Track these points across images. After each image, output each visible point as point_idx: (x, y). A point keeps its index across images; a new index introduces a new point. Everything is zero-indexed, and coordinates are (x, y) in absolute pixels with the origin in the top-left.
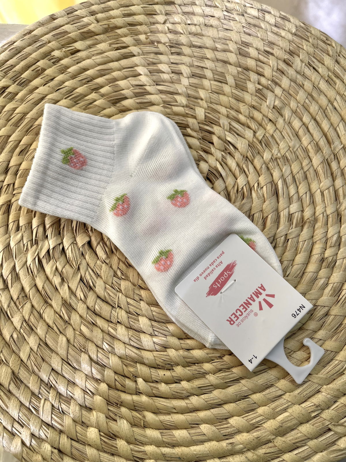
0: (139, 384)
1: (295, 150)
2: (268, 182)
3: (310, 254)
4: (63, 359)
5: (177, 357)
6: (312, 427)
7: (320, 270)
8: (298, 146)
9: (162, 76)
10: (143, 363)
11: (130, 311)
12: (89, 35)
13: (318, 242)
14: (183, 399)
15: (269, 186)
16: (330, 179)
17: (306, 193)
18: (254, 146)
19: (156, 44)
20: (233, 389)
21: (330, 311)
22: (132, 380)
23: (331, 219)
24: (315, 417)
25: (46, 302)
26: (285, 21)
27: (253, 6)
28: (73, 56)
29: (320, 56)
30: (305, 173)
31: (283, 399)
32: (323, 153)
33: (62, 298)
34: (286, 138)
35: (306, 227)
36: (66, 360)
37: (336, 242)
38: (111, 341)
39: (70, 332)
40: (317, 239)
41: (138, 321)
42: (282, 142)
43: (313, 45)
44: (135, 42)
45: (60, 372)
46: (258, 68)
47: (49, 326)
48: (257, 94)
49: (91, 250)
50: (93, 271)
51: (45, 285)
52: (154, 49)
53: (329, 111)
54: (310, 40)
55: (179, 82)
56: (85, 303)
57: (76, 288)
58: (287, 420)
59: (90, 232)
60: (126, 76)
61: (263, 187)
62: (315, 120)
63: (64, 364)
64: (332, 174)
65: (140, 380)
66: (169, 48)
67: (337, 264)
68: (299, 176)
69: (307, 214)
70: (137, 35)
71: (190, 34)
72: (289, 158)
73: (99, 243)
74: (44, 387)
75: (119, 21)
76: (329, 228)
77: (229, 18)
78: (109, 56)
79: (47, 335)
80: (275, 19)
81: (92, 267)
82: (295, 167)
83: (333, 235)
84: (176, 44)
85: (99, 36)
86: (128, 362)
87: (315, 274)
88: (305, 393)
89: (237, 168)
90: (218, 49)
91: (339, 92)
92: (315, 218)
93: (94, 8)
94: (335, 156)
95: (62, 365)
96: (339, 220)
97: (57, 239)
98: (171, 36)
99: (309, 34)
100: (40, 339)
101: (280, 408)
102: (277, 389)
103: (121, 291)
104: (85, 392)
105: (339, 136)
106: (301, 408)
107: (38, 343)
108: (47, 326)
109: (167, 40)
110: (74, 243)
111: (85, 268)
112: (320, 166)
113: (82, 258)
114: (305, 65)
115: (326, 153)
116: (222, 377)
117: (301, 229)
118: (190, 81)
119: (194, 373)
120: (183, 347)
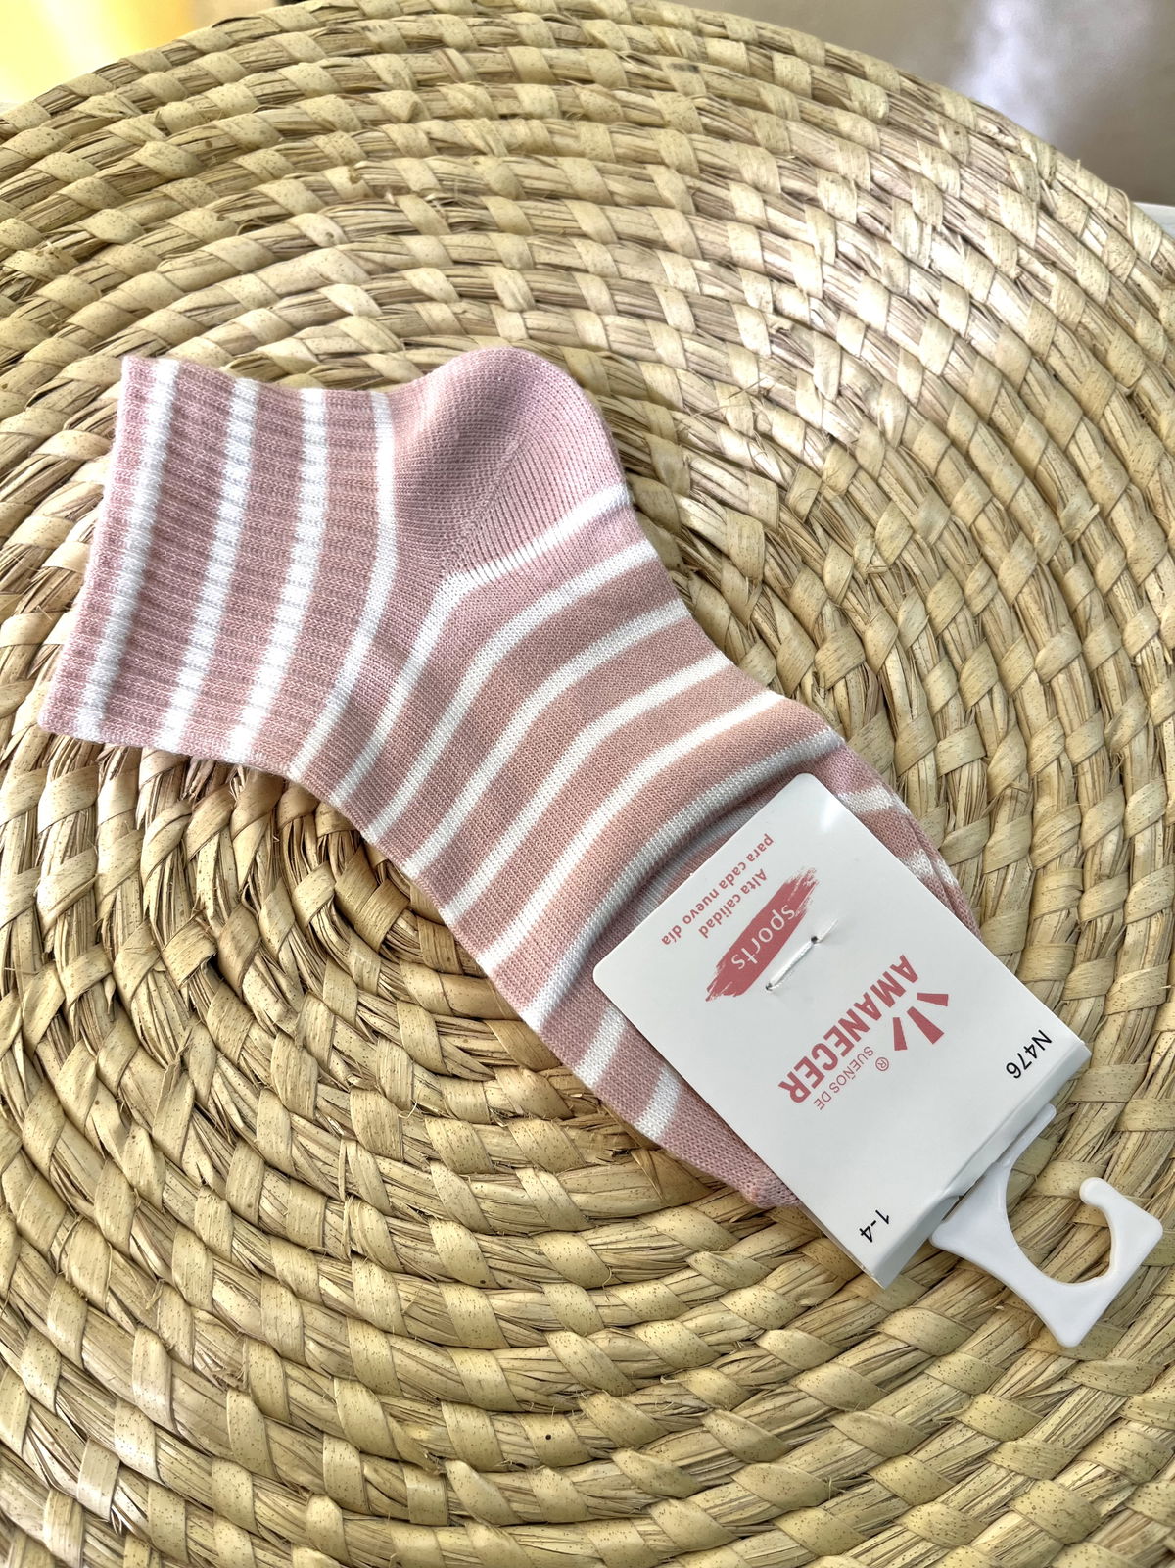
0: (456, 1484)
1: (933, 538)
2: (850, 665)
3: (1030, 913)
4: (155, 1424)
5: (589, 1364)
6: (1105, 1552)
7: (1072, 969)
8: (941, 523)
9: (423, 313)
10: (463, 1402)
11: (393, 1208)
12: (140, 182)
13: (1052, 867)
14: (628, 1519)
15: (855, 679)
16: (1068, 632)
17: (990, 692)
18: (784, 538)
19: (389, 197)
20: (809, 1458)
21: (1126, 1118)
22: (430, 1475)
23: (1088, 777)
24: (1113, 1515)
25: (71, 1208)
26: (847, 76)
27: (729, 33)
28: (87, 265)
29: (984, 193)
30: (977, 618)
31: (993, 1468)
32: (1031, 541)
33: (131, 1187)
34: (895, 497)
35: (1003, 815)
36: (169, 1427)
37: (1115, 863)
38: (336, 1330)
39: (172, 1319)
40: (1048, 858)
41: (430, 1240)
42: (885, 516)
43: (954, 157)
44: (310, 195)
45: (151, 1474)
46: (770, 257)
47: (90, 1304)
48: (777, 350)
49: (223, 991)
50: (238, 1068)
51: (60, 1145)
52: (383, 217)
53: (1037, 389)
54: (944, 139)
55: (488, 328)
56: (220, 1194)
57: (180, 1142)
58: (1015, 1541)
59: (211, 923)
60: (290, 324)
61: (832, 688)
62: (991, 424)
63: (162, 1445)
64: (1073, 613)
65: (458, 1470)
66: (442, 209)
67: (1129, 939)
68: (959, 633)
69: (1005, 764)
70: (316, 170)
71: (512, 149)
72: (916, 571)
73: (249, 962)
74: (100, 1535)
75: (246, 125)
76: (1084, 810)
77: (645, 83)
78: (222, 254)
79: (85, 1342)
80: (812, 72)
81: (234, 1056)
82: (942, 601)
83: (1104, 837)
84: (465, 192)
85: (177, 185)
86: (407, 1405)
87: (1057, 985)
88: (1068, 1436)
89: (734, 628)
90: (618, 199)
91: (1062, 318)
92: (1031, 780)
93: (149, 82)
94: (1076, 545)
95: (157, 1446)
96: (1117, 780)
97: (90, 963)
98: (442, 164)
99: (936, 119)
100: (61, 1356)
101: (985, 1503)
102: (970, 1433)
103: (351, 1135)
104: (257, 1541)
105: (1079, 475)
106: (1059, 1492)
107: (56, 1374)
108: (82, 1305)
109: (429, 181)
110: (157, 967)
111: (208, 1063)
112: (1026, 590)
113: (193, 1023)
114: (934, 229)
115: (1041, 540)
116: (764, 1417)
117: (986, 827)
118: (530, 323)
119: (657, 1416)
120: (607, 1320)
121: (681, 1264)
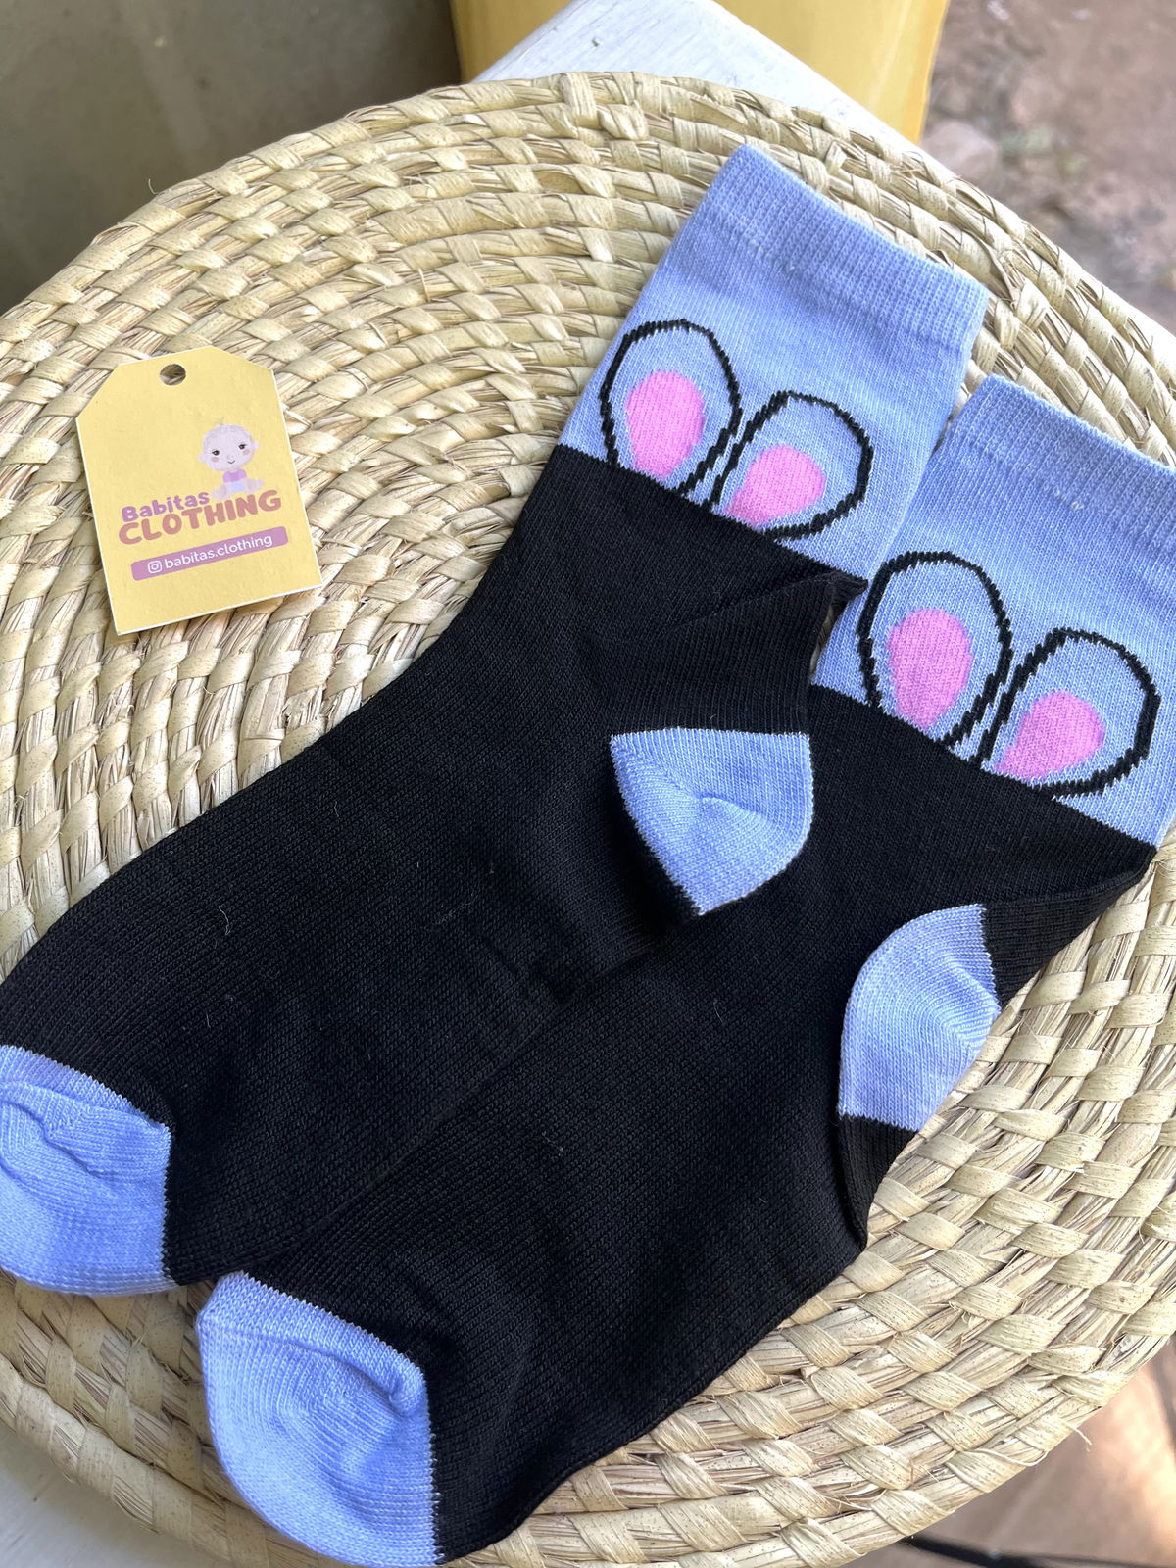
119: (112, 696)
120: (182, 682)
121: (198, 739)
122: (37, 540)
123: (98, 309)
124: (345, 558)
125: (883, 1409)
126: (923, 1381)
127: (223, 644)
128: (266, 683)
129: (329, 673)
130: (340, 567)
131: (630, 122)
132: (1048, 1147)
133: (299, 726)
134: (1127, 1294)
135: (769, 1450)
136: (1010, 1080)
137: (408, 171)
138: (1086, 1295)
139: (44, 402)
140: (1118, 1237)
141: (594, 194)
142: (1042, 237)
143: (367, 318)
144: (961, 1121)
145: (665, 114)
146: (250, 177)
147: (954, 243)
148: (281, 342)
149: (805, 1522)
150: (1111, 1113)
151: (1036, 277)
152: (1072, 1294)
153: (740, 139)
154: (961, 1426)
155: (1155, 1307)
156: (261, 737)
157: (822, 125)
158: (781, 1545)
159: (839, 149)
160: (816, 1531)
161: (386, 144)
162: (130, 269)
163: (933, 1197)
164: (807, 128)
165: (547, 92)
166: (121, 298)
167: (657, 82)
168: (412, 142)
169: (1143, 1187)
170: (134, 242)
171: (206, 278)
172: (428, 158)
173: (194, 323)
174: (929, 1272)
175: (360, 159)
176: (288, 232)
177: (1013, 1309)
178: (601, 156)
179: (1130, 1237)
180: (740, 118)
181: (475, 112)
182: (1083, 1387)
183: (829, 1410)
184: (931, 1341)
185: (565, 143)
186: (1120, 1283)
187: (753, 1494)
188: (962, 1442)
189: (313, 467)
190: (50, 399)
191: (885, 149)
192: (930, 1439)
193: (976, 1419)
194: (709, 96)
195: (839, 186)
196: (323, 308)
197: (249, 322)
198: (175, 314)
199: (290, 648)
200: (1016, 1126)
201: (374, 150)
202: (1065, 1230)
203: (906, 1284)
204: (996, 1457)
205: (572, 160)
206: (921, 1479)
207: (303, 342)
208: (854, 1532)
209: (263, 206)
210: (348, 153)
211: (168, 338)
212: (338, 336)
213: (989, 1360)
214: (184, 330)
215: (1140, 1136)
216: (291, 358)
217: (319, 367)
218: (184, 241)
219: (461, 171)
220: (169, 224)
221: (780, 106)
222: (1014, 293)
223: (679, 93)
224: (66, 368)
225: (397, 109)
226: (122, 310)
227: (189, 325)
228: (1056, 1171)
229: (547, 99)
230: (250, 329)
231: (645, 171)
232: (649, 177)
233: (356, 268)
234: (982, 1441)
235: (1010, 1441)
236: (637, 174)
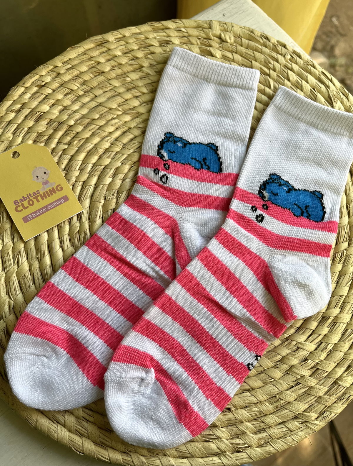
122: (40, 135)
123: (66, 70)
124: (129, 153)
125: (253, 423)
126: (266, 417)
127: (90, 173)
128: (101, 186)
129: (119, 186)
130: (127, 155)
131: (229, 38)
132: (311, 354)
133: (109, 200)
134: (328, 400)
135: (218, 430)
136: (302, 333)
137: (162, 42)
138: (316, 398)
139: (47, 94)
140: (328, 383)
141: (216, 57)
142: (345, 89)
143: (145, 83)
144: (286, 343)
145: (239, 37)
146: (116, 37)
147: (318, 86)
148: (118, 87)
149: (226, 453)
150: (330, 347)
151: (341, 100)
152: (312, 398)
153: (260, 47)
154: (275, 431)
155: (335, 405)
156: (98, 202)
157: (285, 46)
158: (218, 459)
159: (289, 54)
160: (228, 456)
161: (157, 33)
162: (77, 59)
163: (275, 364)
164: (280, 47)
165: (206, 25)
166: (74, 67)
167: (238, 27)
168: (165, 34)
169: (337, 370)
170: (79, 51)
171: (99, 65)
172: (168, 39)
173: (94, 78)
174: (271, 385)
175: (149, 37)
176: (125, 55)
177: (294, 400)
178: (219, 46)
179: (331, 384)
180: (261, 41)
181: (184, 28)
182: (311, 425)
183: (237, 421)
184: (269, 405)
185: (209, 41)
186: (326, 396)
187: (212, 442)
188: (274, 436)
189: (123, 125)
190: (49, 94)
191: (302, 56)
192: (265, 434)
193: (279, 430)
194: (253, 33)
195: (288, 65)
196: (132, 78)
197: (110, 80)
198: (89, 74)
199: (109, 177)
200: (302, 347)
201: (153, 35)
202: (313, 379)
203: (264, 388)
204: (284, 442)
205: (210, 46)
206: (261, 445)
207: (125, 88)
208: (240, 458)
209: (118, 46)
210: (145, 34)
211: (86, 81)
212: (135, 88)
213: (285, 413)
214: (91, 79)
215: (338, 355)
216: (121, 92)
217: (128, 96)
218: (94, 53)
219: (178, 44)
220: (90, 48)
221: (274, 39)
222: (334, 104)
223: (244, 31)
224: (55, 85)
225: (161, 24)
226: (73, 71)
227: (92, 78)
228: (312, 361)
229: (205, 27)
230: (110, 82)
231: (232, 53)
232: (232, 54)
233: (143, 69)
234: (280, 437)
235: (288, 438)
236: (229, 53)
